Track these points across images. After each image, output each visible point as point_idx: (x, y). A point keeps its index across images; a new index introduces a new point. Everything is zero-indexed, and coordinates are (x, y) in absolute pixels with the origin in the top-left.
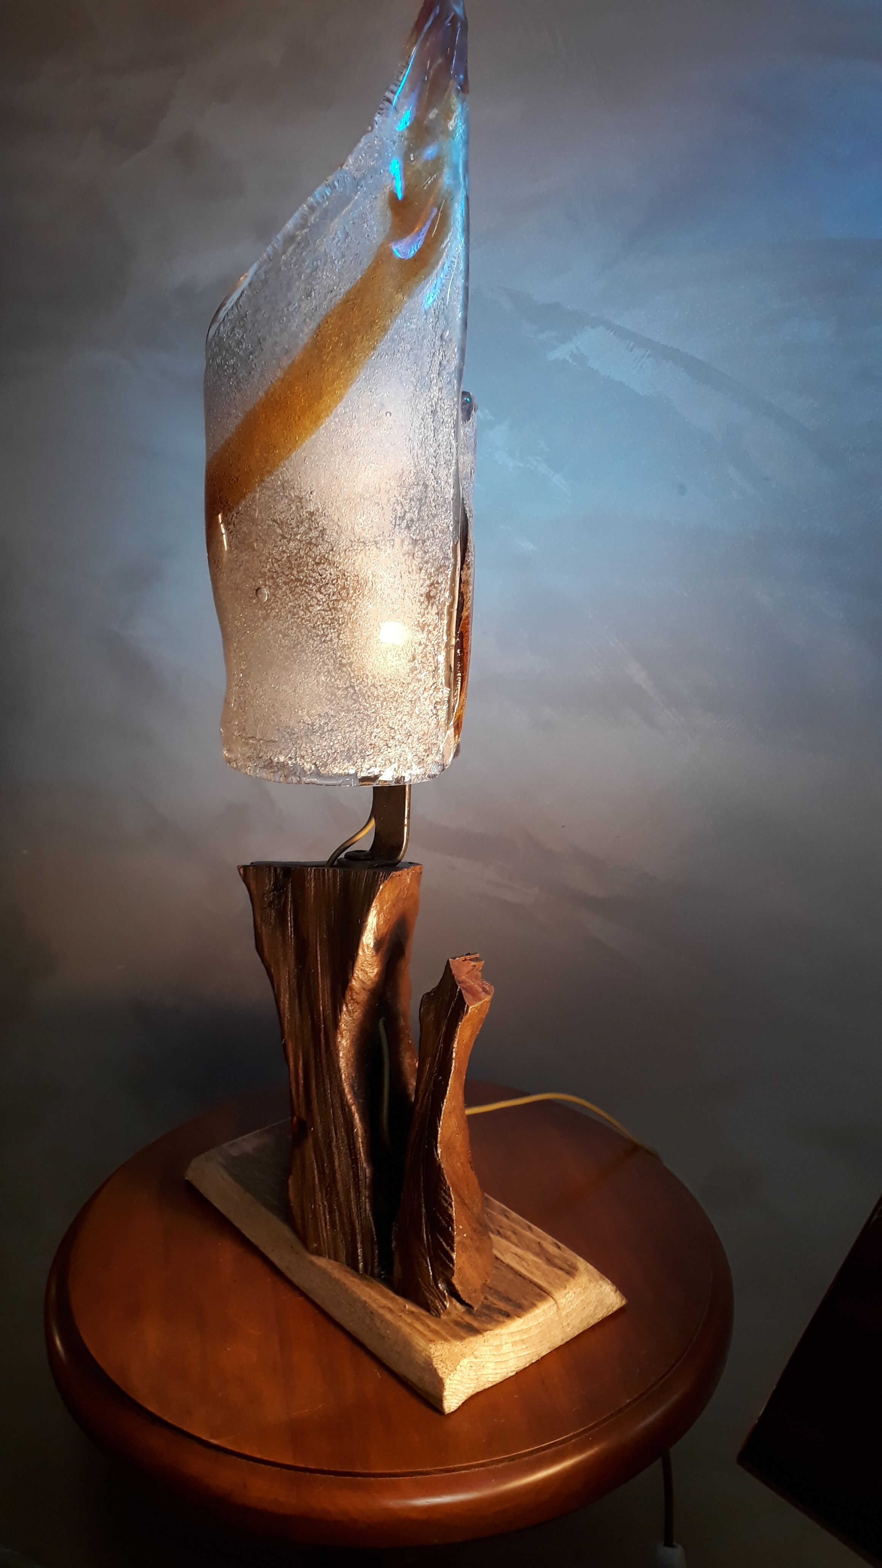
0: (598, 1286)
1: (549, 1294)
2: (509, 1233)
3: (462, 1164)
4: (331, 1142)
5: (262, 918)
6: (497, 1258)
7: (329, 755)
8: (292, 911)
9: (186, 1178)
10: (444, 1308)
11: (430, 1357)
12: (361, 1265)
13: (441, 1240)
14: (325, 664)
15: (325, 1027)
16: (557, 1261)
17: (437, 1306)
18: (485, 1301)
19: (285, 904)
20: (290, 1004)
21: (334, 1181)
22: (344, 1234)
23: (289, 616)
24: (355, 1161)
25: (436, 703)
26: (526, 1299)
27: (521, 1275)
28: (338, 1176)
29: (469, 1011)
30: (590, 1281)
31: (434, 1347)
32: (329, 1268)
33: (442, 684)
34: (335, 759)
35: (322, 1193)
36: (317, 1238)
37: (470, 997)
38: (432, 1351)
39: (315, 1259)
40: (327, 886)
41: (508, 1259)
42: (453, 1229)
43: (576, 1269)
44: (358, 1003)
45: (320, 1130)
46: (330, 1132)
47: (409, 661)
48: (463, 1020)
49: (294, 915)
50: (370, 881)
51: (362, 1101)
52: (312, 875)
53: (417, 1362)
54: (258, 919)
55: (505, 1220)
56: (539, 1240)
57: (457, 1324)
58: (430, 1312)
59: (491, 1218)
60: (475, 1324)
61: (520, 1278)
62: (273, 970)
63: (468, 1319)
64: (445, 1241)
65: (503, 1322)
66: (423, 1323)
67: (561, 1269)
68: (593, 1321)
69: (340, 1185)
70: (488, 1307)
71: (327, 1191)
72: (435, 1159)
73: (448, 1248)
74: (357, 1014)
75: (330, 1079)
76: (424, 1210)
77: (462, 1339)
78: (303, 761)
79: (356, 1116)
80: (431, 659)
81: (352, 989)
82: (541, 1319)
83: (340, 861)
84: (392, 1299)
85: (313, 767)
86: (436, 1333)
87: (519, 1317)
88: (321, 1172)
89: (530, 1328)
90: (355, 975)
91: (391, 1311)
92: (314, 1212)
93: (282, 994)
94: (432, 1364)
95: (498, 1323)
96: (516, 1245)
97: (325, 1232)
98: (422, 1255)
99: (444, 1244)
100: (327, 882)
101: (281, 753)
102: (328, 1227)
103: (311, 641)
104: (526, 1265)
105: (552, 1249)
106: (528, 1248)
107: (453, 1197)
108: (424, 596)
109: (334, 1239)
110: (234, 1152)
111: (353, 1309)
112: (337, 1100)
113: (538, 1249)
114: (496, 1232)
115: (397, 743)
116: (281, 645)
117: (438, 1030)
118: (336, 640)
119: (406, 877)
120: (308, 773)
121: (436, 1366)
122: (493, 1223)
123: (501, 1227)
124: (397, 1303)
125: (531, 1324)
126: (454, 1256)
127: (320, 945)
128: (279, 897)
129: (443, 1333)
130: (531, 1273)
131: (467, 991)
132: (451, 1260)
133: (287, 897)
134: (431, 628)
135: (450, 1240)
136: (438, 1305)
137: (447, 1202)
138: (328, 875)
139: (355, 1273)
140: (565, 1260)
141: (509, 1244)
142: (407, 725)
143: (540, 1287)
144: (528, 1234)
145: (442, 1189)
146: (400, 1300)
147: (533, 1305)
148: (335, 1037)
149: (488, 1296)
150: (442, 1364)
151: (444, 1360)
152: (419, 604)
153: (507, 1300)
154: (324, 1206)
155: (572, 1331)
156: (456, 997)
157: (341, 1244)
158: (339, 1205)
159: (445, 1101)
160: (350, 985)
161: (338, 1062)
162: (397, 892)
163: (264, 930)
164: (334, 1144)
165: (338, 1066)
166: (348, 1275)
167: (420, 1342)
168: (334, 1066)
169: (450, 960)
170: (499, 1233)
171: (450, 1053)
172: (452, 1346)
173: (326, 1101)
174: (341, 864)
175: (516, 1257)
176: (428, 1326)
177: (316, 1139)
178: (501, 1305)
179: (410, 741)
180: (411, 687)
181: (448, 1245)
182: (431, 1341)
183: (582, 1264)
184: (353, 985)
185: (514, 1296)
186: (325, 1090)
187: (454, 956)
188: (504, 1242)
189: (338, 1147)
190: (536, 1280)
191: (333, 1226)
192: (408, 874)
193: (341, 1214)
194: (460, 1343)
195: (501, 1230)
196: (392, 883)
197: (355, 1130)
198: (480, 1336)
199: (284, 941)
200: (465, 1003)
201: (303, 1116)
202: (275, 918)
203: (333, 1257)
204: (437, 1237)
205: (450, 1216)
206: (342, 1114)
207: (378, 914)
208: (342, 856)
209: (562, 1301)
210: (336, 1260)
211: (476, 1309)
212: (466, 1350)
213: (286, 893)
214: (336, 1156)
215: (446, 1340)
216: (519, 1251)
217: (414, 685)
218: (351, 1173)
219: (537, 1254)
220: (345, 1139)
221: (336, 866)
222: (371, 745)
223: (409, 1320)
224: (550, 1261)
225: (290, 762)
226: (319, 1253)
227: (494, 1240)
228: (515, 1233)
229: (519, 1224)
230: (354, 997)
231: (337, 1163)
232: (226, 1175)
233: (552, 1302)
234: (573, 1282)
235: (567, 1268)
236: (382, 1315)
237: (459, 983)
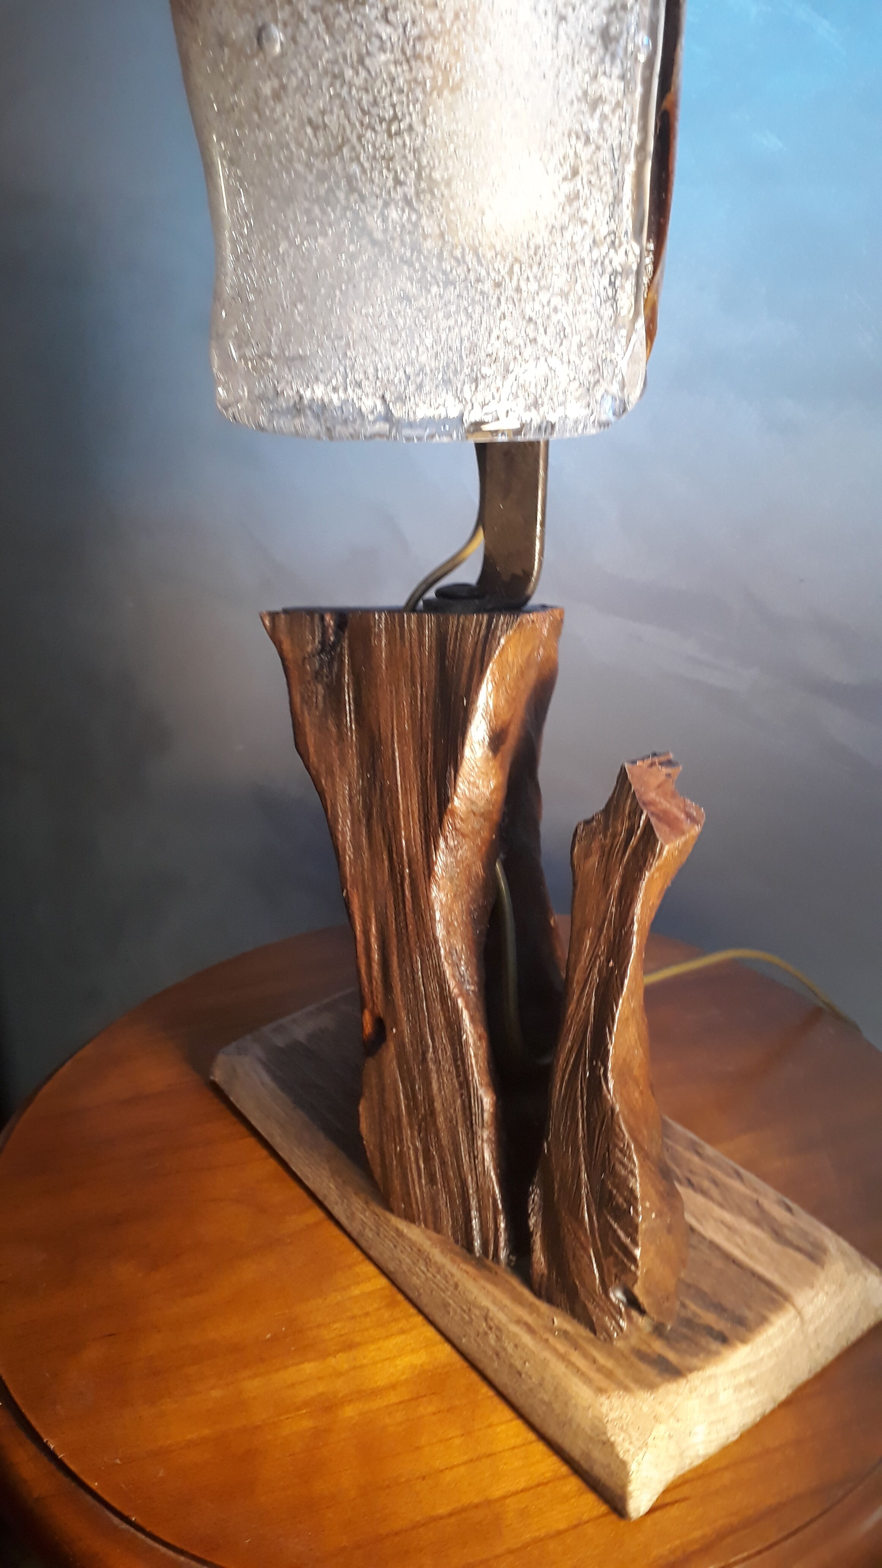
0: (861, 1279)
1: (786, 1298)
2: (706, 1184)
3: (642, 1093)
4: (424, 1053)
5: (302, 698)
6: (692, 1229)
7: (408, 378)
8: (351, 685)
9: (212, 1078)
10: (619, 1331)
11: (601, 1420)
12: (477, 1243)
13: (616, 1226)
14: (398, 182)
15: (410, 874)
16: (788, 1234)
17: (606, 1325)
18: (683, 1313)
19: (340, 676)
20: (353, 834)
21: (432, 1112)
22: (450, 1193)
23: (326, 82)
24: (465, 1084)
25: (615, 273)
26: (749, 1307)
27: (735, 1261)
28: (438, 1105)
29: (665, 853)
30: (849, 1272)
31: (607, 1402)
32: (426, 1245)
33: (626, 233)
34: (420, 387)
35: (412, 1128)
36: (407, 1195)
37: (666, 829)
38: (604, 1410)
39: (403, 1225)
40: (407, 644)
41: (710, 1231)
42: (636, 1210)
43: (825, 1250)
44: (464, 836)
45: (407, 1031)
46: (423, 1038)
47: (565, 179)
48: (653, 869)
49: (354, 693)
50: (482, 633)
51: (472, 988)
52: (382, 626)
53: (579, 1426)
54: (297, 699)
55: (696, 1159)
56: (755, 1196)
57: (642, 1356)
58: (595, 1333)
59: (675, 1158)
60: (671, 1356)
61: (734, 1267)
62: (323, 781)
63: (658, 1347)
64: (622, 1228)
65: (717, 1353)
66: (586, 1355)
67: (798, 1249)
68: (853, 1336)
69: (441, 1119)
70: (689, 1322)
71: (420, 1126)
72: (605, 1097)
73: (628, 1241)
74: (466, 851)
75: (422, 954)
76: (584, 1176)
77: (651, 1387)
78: (359, 391)
79: (466, 1015)
80: (606, 179)
81: (453, 813)
82: (777, 1343)
83: (427, 603)
84: (532, 1308)
85: (379, 403)
86: (609, 1375)
87: (744, 1341)
88: (411, 1097)
89: (762, 1359)
90: (458, 790)
91: (530, 1329)
92: (401, 1156)
93: (340, 820)
94: (605, 1433)
95: (711, 1355)
96: (721, 1206)
97: (419, 1189)
98: (582, 1244)
99: (621, 1233)
100: (407, 635)
101: (317, 379)
102: (423, 1182)
103: (369, 134)
104: (740, 1242)
105: (779, 1213)
106: (740, 1211)
107: (635, 1159)
108: (597, 32)
109: (434, 1199)
110: (280, 1041)
111: (466, 1317)
112: (434, 986)
113: (755, 1213)
114: (686, 1182)
115: (540, 352)
116: (310, 152)
117: (606, 883)
118: (419, 128)
119: (542, 624)
120: (371, 418)
121: (612, 1439)
122: (679, 1166)
123: (691, 1172)
124: (539, 1314)
125: (762, 1353)
126: (638, 1253)
127: (398, 742)
128: (330, 663)
129: (619, 1373)
130: (751, 1257)
131: (659, 818)
132: (634, 1260)
133: (342, 662)
134: (607, 109)
135: (632, 1229)
136: (609, 1324)
137: (625, 1166)
138: (409, 625)
139: (468, 1256)
140: (804, 1235)
141: (710, 1204)
142: (560, 316)
143: (769, 1284)
144: (735, 1184)
145: (616, 1146)
146: (543, 1307)
147: (763, 1320)
148: (428, 889)
149: (688, 1302)
150: (622, 1435)
151: (625, 1428)
152: (587, 52)
153: (720, 1309)
154: (416, 1150)
155: (823, 1356)
156: (639, 827)
157: (443, 1208)
158: (440, 1149)
159: (621, 1001)
160: (450, 806)
161: (433, 929)
162: (529, 649)
163: (308, 720)
164: (430, 1055)
165: (434, 935)
166: (458, 1259)
167: (581, 1392)
168: (427, 936)
169: (626, 766)
170: (690, 1184)
171: (628, 924)
172: (638, 1401)
173: (416, 989)
174: (430, 607)
175: (723, 1227)
176: (594, 1361)
177: (401, 1046)
178: (709, 1318)
179: (563, 349)
180: (568, 235)
181: (628, 1235)
182: (600, 1391)
183: (832, 1241)
184: (455, 807)
185: (729, 1300)
186: (413, 973)
187: (634, 758)
188: (700, 1199)
189: (437, 1062)
190: (760, 1269)
191: (432, 1180)
192: (544, 621)
193: (443, 1163)
194: (651, 1395)
195: (694, 1180)
196: (521, 633)
197: (464, 1037)
198: (682, 1382)
199: (341, 737)
200: (656, 840)
201: (380, 1009)
202: (324, 697)
203: (431, 1225)
204: (608, 1221)
205: (632, 1191)
206: (442, 1009)
207: (497, 687)
208: (431, 594)
209: (809, 1311)
210: (438, 1229)
211: (669, 1328)
212: (661, 1409)
213: (341, 655)
214: (434, 1076)
215: (626, 1389)
216: (728, 1217)
217: (576, 232)
218: (459, 1101)
219: (756, 1223)
220: (449, 1048)
221: (421, 612)
222: (489, 355)
223: (561, 1347)
224: (778, 1234)
225: (335, 397)
226: (410, 1217)
227: (683, 1196)
228: (715, 1182)
229: (719, 1167)
230: (458, 826)
231: (435, 1086)
232: (267, 1079)
233: (791, 1313)
234: (822, 1276)
235: (809, 1248)
236: (515, 1335)
237: (645, 804)
